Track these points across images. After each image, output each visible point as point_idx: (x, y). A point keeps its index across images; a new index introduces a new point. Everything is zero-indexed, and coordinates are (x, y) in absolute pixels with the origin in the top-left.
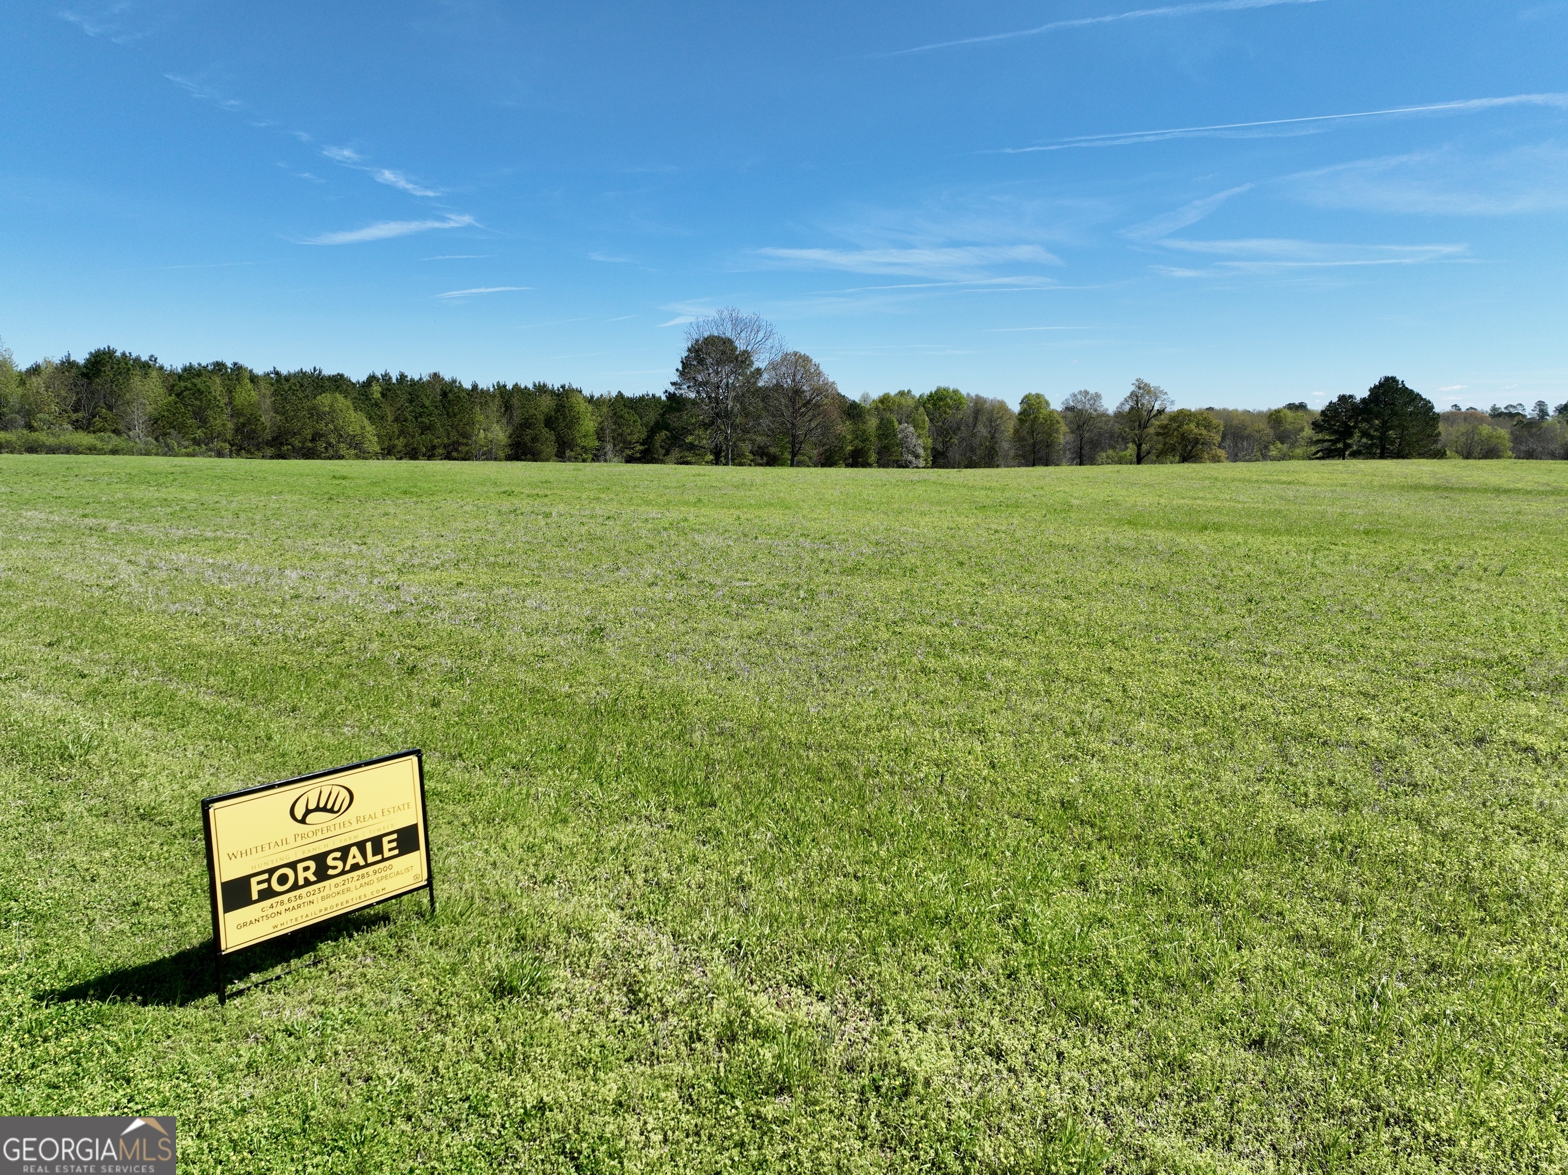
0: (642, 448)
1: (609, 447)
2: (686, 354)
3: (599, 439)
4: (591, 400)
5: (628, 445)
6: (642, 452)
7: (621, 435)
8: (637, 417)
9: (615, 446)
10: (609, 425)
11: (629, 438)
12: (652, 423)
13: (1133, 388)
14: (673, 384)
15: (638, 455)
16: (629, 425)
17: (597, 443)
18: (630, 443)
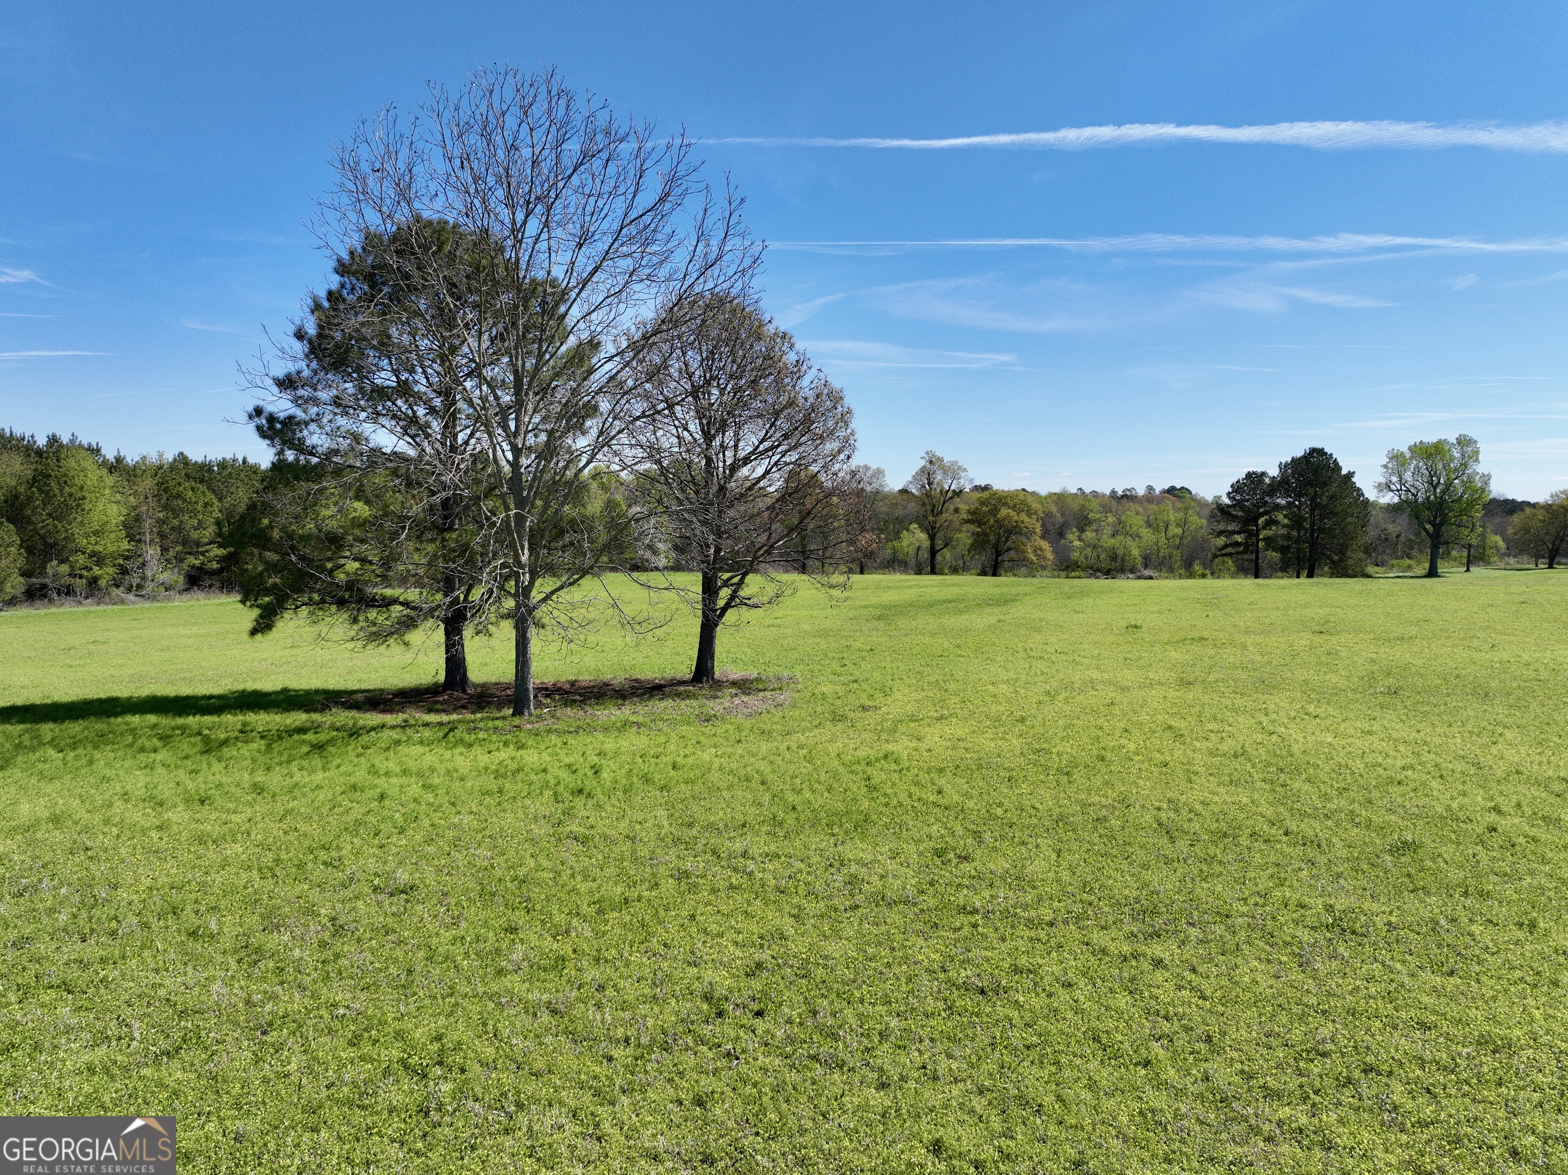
0: (221, 552)
1: (152, 552)
2: (334, 281)
3: (131, 538)
4: (117, 466)
5: (192, 547)
6: (221, 560)
7: (178, 529)
8: (210, 496)
9: (164, 550)
10: (152, 514)
11: (195, 535)
12: (242, 508)
13: (922, 463)
14: (287, 383)
15: (215, 566)
16: (195, 512)
17: (125, 545)
18: (198, 544)
